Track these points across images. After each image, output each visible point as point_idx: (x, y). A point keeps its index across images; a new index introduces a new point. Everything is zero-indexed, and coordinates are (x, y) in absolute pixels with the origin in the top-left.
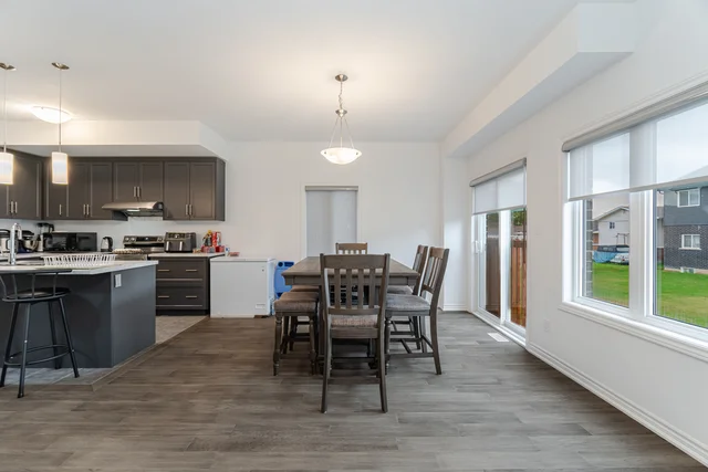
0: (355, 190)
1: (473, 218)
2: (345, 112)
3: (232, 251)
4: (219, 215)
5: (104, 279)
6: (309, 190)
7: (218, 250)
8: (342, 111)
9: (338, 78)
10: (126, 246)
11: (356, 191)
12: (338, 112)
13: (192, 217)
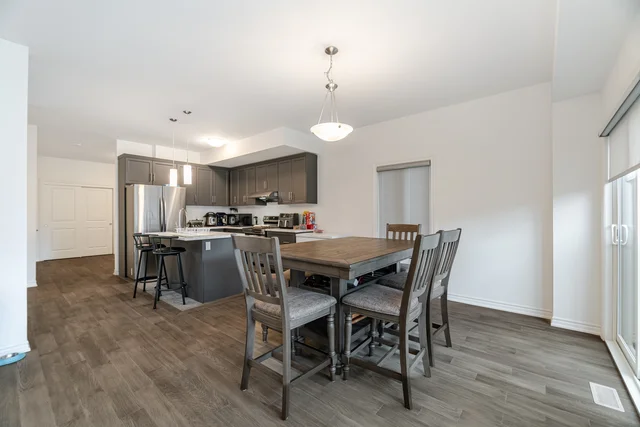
0: (427, 165)
1: (608, 188)
2: (336, 86)
3: (319, 228)
4: (312, 198)
5: (198, 245)
6: (380, 171)
7: (309, 227)
8: (331, 85)
9: (328, 51)
10: (265, 223)
11: (429, 165)
12: (327, 86)
13: (293, 202)
